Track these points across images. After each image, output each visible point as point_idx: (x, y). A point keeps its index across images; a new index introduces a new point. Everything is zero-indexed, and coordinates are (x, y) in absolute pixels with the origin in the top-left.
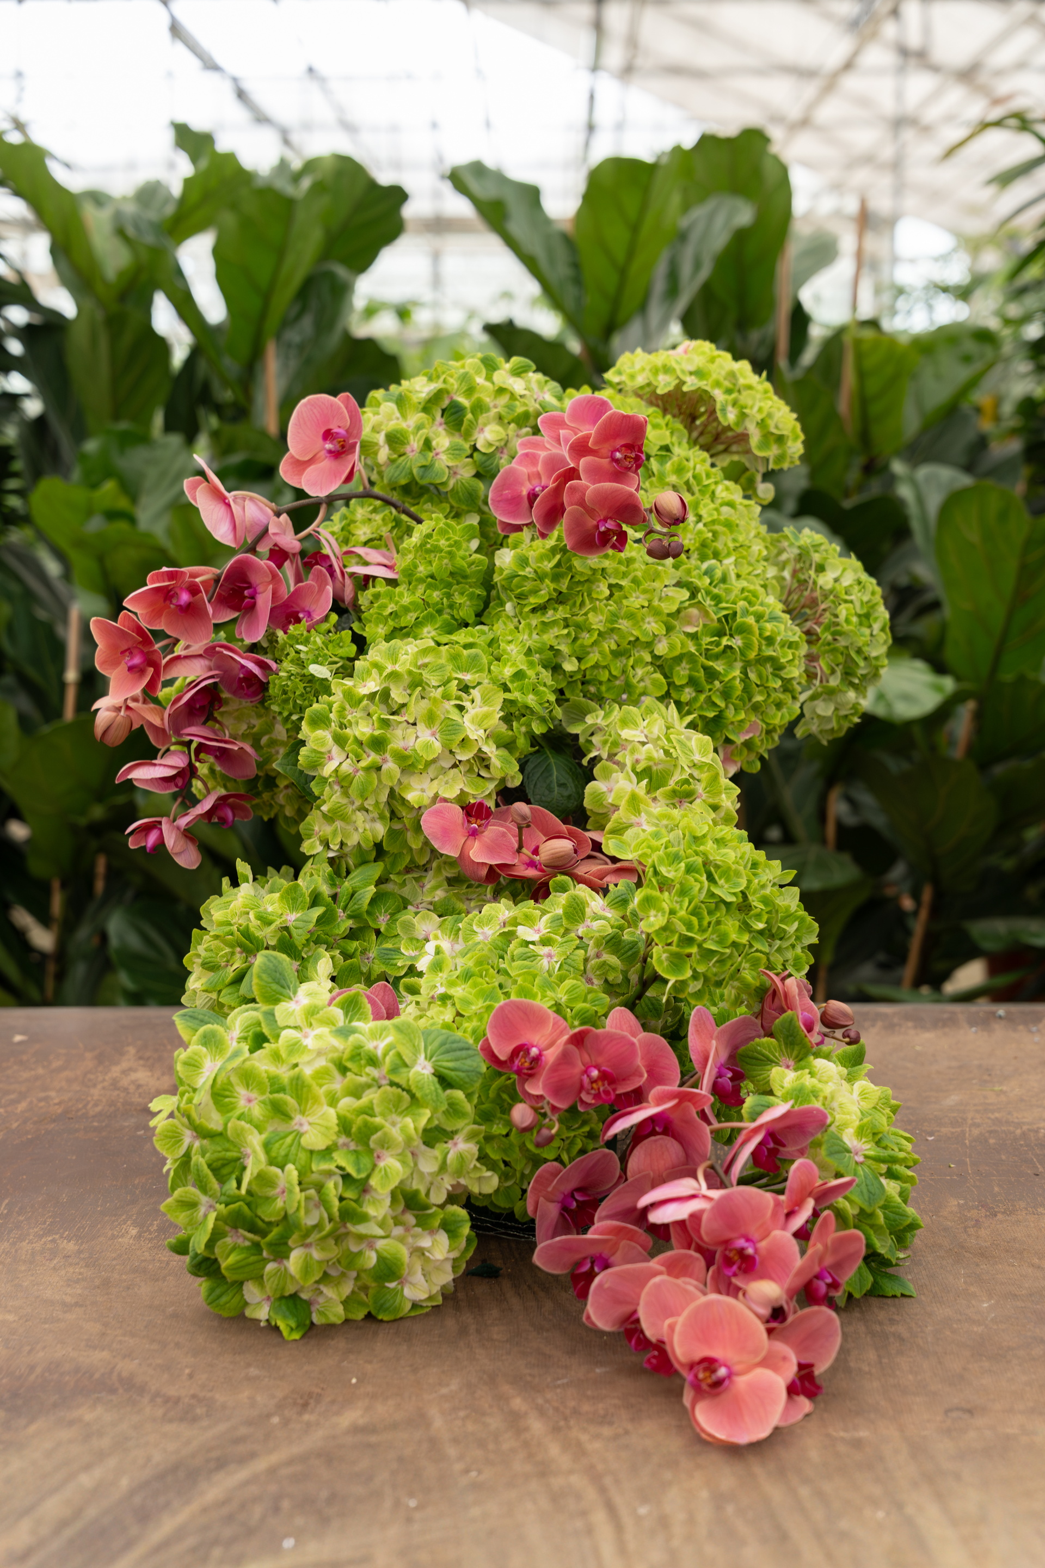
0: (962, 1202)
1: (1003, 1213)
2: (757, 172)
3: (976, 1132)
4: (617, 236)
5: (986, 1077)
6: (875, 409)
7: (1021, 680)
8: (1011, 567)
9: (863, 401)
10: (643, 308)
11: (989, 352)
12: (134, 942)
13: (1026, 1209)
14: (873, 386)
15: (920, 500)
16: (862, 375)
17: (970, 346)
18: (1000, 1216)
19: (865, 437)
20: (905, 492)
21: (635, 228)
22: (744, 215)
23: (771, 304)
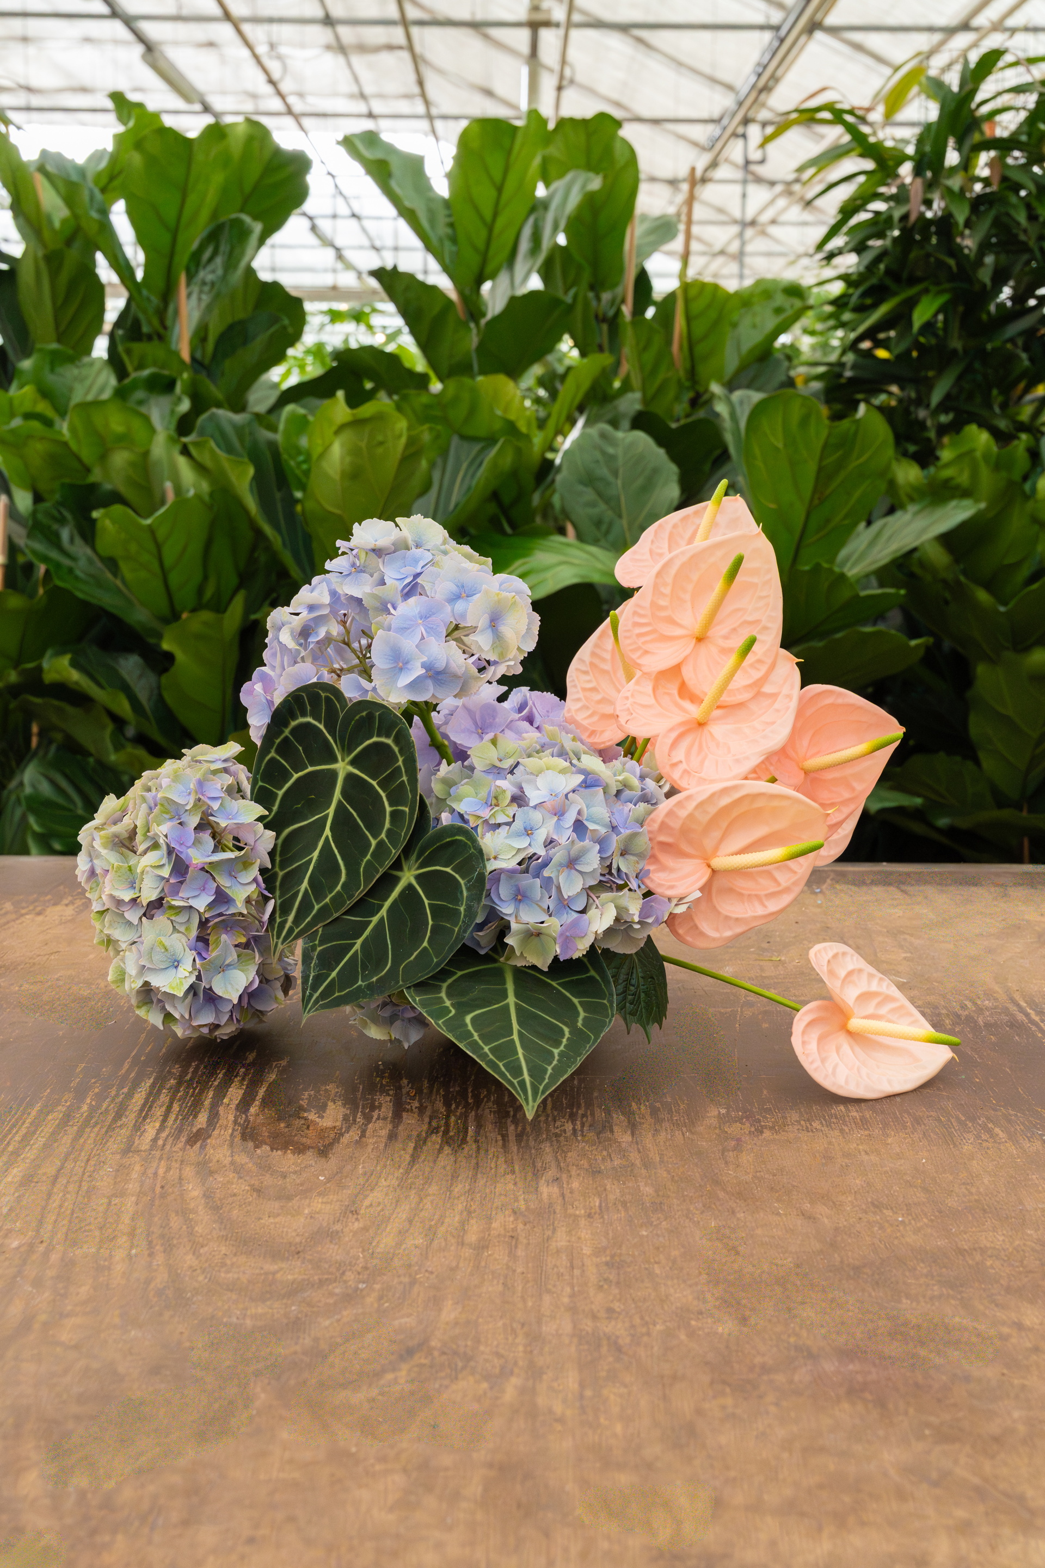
0: (723, 1111)
1: (772, 1128)
2: (608, 151)
3: (748, 1013)
4: (485, 195)
5: (765, 945)
6: (700, 349)
7: (817, 568)
8: (810, 469)
9: (691, 343)
10: (510, 261)
11: (798, 303)
12: (46, 789)
13: (798, 1122)
14: (700, 329)
15: (733, 415)
16: (689, 319)
17: (780, 300)
18: (767, 1134)
19: (692, 374)
20: (721, 408)
21: (500, 189)
22: (596, 183)
23: (621, 270)
